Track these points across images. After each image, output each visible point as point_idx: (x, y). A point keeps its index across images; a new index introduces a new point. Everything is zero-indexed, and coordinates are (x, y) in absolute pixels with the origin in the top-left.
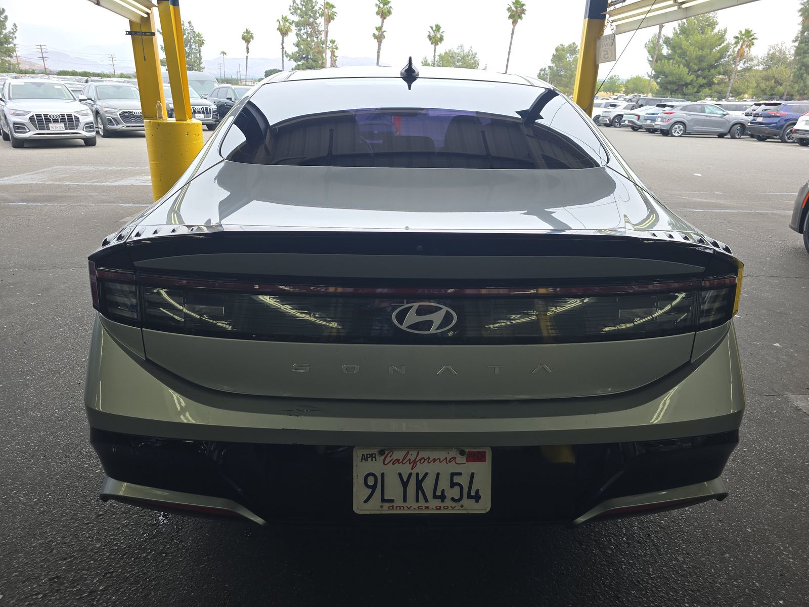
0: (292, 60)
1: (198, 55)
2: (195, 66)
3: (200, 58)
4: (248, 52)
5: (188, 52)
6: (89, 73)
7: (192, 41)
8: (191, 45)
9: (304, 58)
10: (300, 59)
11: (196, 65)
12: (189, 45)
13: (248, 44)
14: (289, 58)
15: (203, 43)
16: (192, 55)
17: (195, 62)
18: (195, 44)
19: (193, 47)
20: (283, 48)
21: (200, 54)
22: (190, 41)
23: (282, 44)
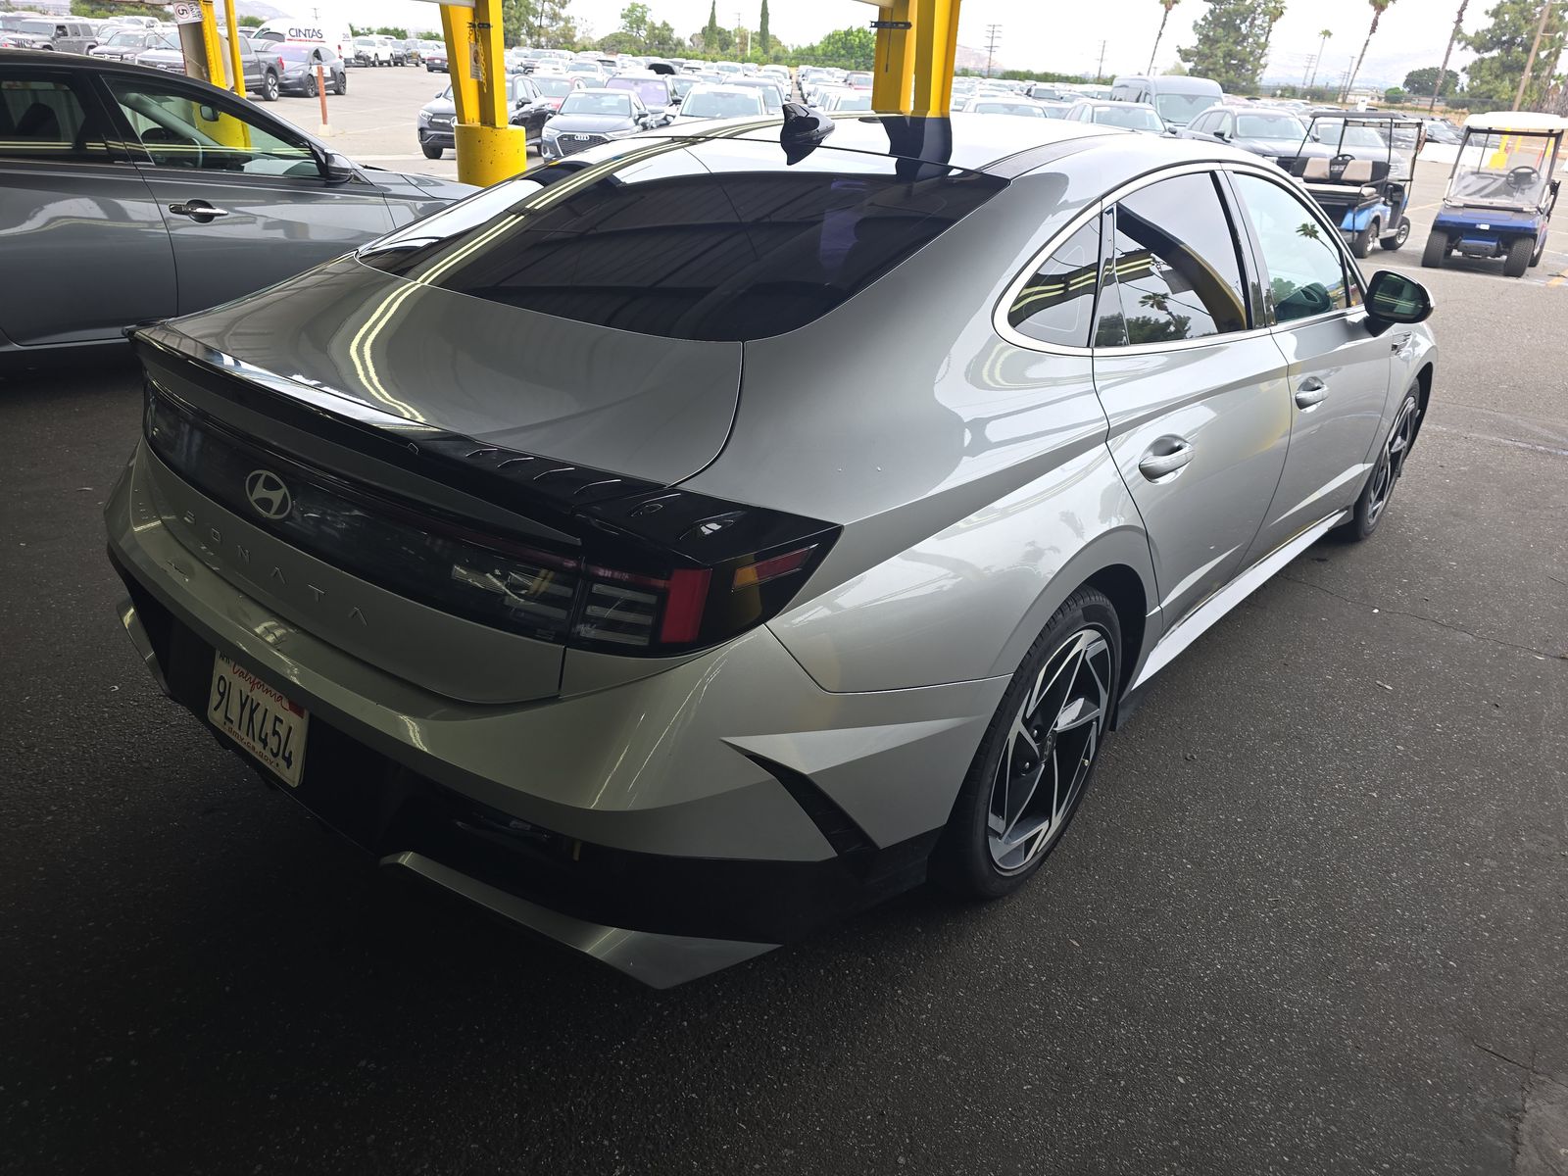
0: (1470, 48)
1: (1263, 39)
2: (1249, 62)
3: (1265, 46)
4: (1373, 30)
5: (1245, 32)
6: (1053, 75)
7: (1259, 10)
8: (1254, 19)
9: (1505, 42)
10: (1490, 45)
11: (1252, 59)
12: (1249, 20)
13: (1378, 14)
14: (1463, 44)
15: (1282, 13)
16: (1250, 40)
17: (1251, 53)
18: (1265, 15)
19: (1257, 22)
20: (1460, 20)
21: (1266, 40)
22: (1254, 12)
23: (1460, 14)
